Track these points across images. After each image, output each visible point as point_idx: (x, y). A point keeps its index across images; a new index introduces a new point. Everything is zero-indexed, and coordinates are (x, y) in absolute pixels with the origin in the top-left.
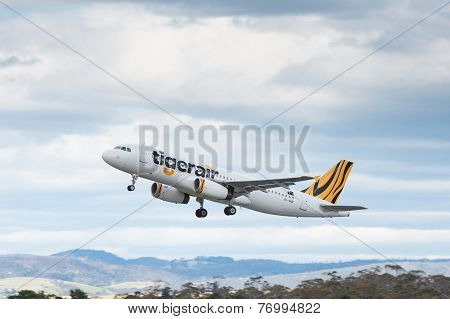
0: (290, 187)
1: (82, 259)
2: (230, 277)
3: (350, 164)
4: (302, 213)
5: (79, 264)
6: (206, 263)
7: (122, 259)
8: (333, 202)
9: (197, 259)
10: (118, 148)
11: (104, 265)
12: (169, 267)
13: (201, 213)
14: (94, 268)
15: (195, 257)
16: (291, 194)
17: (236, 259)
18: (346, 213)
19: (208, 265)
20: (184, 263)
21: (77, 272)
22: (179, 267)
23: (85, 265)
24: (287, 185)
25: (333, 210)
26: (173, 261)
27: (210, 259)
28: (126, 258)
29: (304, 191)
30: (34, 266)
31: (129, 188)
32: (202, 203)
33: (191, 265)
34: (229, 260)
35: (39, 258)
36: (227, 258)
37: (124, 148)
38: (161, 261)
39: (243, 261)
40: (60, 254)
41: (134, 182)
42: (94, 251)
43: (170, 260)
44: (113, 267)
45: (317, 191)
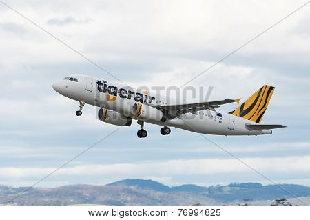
0: (216, 109)
1: (133, 188)
2: (260, 200)
3: (272, 88)
4: (229, 132)
5: (130, 192)
6: (238, 188)
7: (167, 187)
8: (258, 121)
9: (231, 185)
10: (67, 78)
11: (152, 192)
12: (207, 193)
13: (142, 134)
14: (143, 195)
15: (229, 183)
16: (220, 115)
17: (263, 185)
18: (270, 130)
19: (240, 190)
20: (219, 189)
21: (129, 199)
22: (216, 193)
23: (136, 192)
24: (213, 107)
25: (257, 129)
26: (210, 188)
27: (243, 185)
28: (170, 186)
29: (231, 113)
30: (91, 194)
31: (78, 113)
32: (142, 125)
33: (226, 190)
34: (258, 186)
35: (96, 187)
36: (256, 184)
37: (71, 79)
38: (199, 187)
39: (270, 185)
40: (114, 184)
41: (81, 108)
42: (143, 180)
43: (208, 186)
44: (159, 193)
45: (243, 112)
